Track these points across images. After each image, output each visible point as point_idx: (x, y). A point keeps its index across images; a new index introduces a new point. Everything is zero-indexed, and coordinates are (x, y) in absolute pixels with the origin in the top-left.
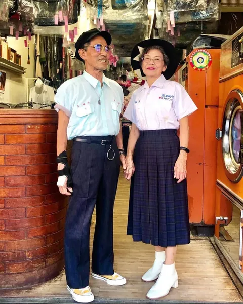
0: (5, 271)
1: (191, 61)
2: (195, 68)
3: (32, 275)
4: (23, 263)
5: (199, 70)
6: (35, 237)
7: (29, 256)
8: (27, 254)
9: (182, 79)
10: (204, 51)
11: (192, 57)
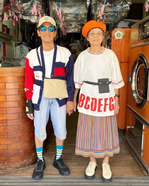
0: (8, 160)
1: (113, 36)
2: (115, 40)
3: (24, 162)
4: (18, 156)
5: (118, 41)
6: (25, 141)
7: (22, 152)
8: (21, 151)
9: (106, 45)
10: (121, 29)
11: (114, 33)
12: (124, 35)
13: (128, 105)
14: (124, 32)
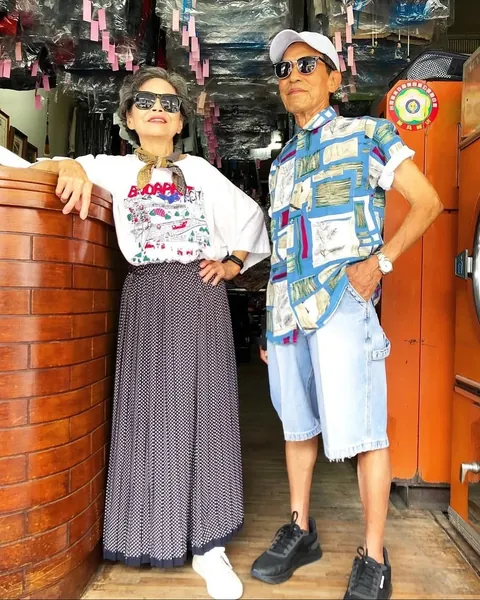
5: (409, 127)
10: (420, 85)
11: (393, 98)
12: (435, 105)
13: (458, 377)
14: (432, 95)
